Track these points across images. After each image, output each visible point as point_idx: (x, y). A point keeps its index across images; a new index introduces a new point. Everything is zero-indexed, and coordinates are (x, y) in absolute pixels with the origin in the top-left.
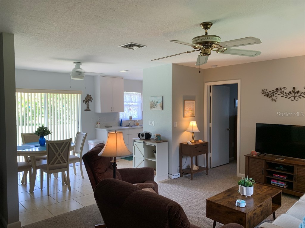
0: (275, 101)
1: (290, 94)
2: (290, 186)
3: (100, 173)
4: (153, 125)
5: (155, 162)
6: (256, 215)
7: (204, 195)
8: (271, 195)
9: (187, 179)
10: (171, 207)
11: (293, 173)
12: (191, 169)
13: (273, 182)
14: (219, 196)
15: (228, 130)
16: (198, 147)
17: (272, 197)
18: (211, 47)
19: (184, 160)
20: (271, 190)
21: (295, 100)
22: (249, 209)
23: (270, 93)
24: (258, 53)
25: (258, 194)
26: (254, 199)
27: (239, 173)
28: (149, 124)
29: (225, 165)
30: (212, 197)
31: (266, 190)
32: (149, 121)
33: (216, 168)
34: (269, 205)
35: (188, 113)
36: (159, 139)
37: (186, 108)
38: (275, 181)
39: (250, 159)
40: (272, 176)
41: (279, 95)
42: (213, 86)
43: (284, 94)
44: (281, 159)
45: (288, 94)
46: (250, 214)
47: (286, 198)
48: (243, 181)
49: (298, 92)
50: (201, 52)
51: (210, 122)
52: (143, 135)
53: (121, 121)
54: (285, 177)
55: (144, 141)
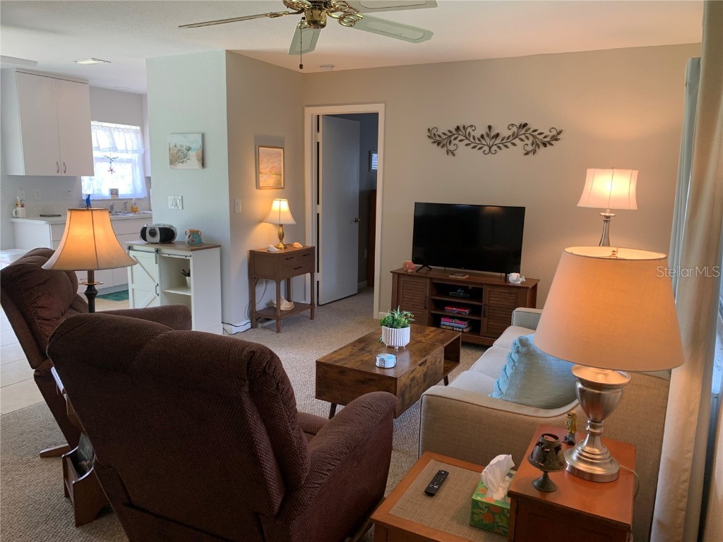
0: (454, 155)
1: (482, 139)
2: (475, 327)
3: (47, 320)
4: (181, 208)
5: (190, 296)
6: (415, 382)
7: (308, 361)
8: (442, 342)
9: (268, 332)
10: (254, 352)
11: (481, 302)
12: (275, 309)
13: (444, 322)
14: (341, 352)
15: (356, 221)
16: (292, 258)
17: (445, 345)
18: (326, 7)
19: (260, 290)
20: (442, 335)
21: (490, 154)
22: (403, 370)
23: (444, 137)
24: (427, 35)
25: (420, 342)
26: (410, 351)
27: (379, 311)
28: (170, 204)
29: (350, 298)
30: (327, 356)
31: (432, 335)
32: (169, 197)
33: (331, 304)
34: (438, 360)
35: (268, 179)
36: (196, 242)
37: (264, 167)
38: (448, 320)
39: (402, 279)
40: (443, 310)
41: (461, 141)
42: (323, 116)
43: (471, 139)
44: (459, 276)
45: (479, 140)
46: (403, 379)
47: (468, 351)
48: (391, 318)
49: (497, 135)
50: (303, 18)
51: (318, 203)
52: (153, 233)
53: (88, 200)
54: (467, 311)
55: (158, 247)
